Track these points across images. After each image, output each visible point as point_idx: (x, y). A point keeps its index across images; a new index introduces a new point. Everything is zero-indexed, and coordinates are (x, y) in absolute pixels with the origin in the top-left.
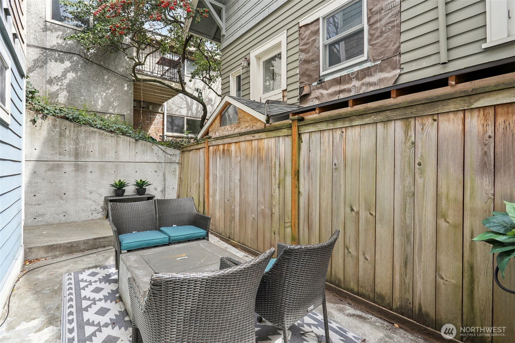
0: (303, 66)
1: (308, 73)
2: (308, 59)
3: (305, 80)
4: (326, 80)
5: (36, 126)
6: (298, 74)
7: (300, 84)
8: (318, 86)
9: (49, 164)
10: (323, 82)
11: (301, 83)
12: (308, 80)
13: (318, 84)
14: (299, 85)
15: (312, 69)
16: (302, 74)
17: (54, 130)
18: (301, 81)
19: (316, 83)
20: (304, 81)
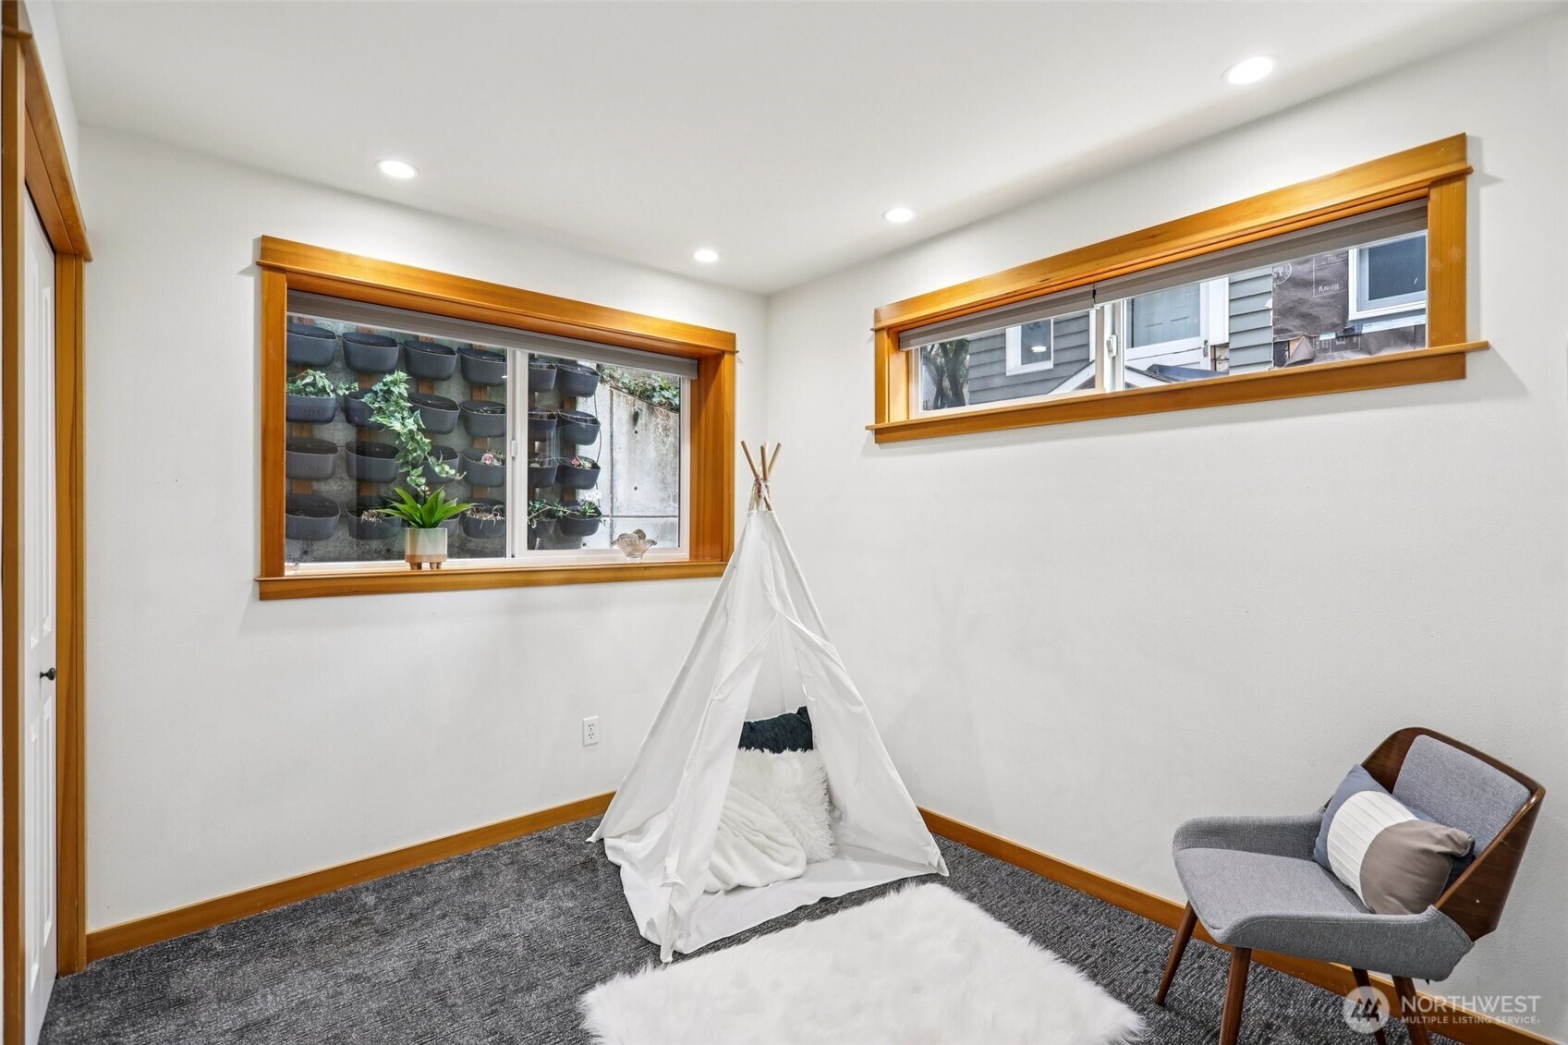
0: (1286, 293)
1: (1304, 309)
2: (1306, 277)
3: (1295, 327)
4: (1366, 329)
5: (636, 432)
6: (1269, 310)
7: (1275, 333)
8: (1338, 343)
9: (656, 525)
10: (1357, 335)
11: (1277, 332)
12: (1303, 326)
13: (1338, 338)
14: (1273, 336)
15: (1318, 300)
16: (1283, 312)
17: (665, 439)
18: (1279, 326)
19: (1333, 336)
20: (1291, 328)
